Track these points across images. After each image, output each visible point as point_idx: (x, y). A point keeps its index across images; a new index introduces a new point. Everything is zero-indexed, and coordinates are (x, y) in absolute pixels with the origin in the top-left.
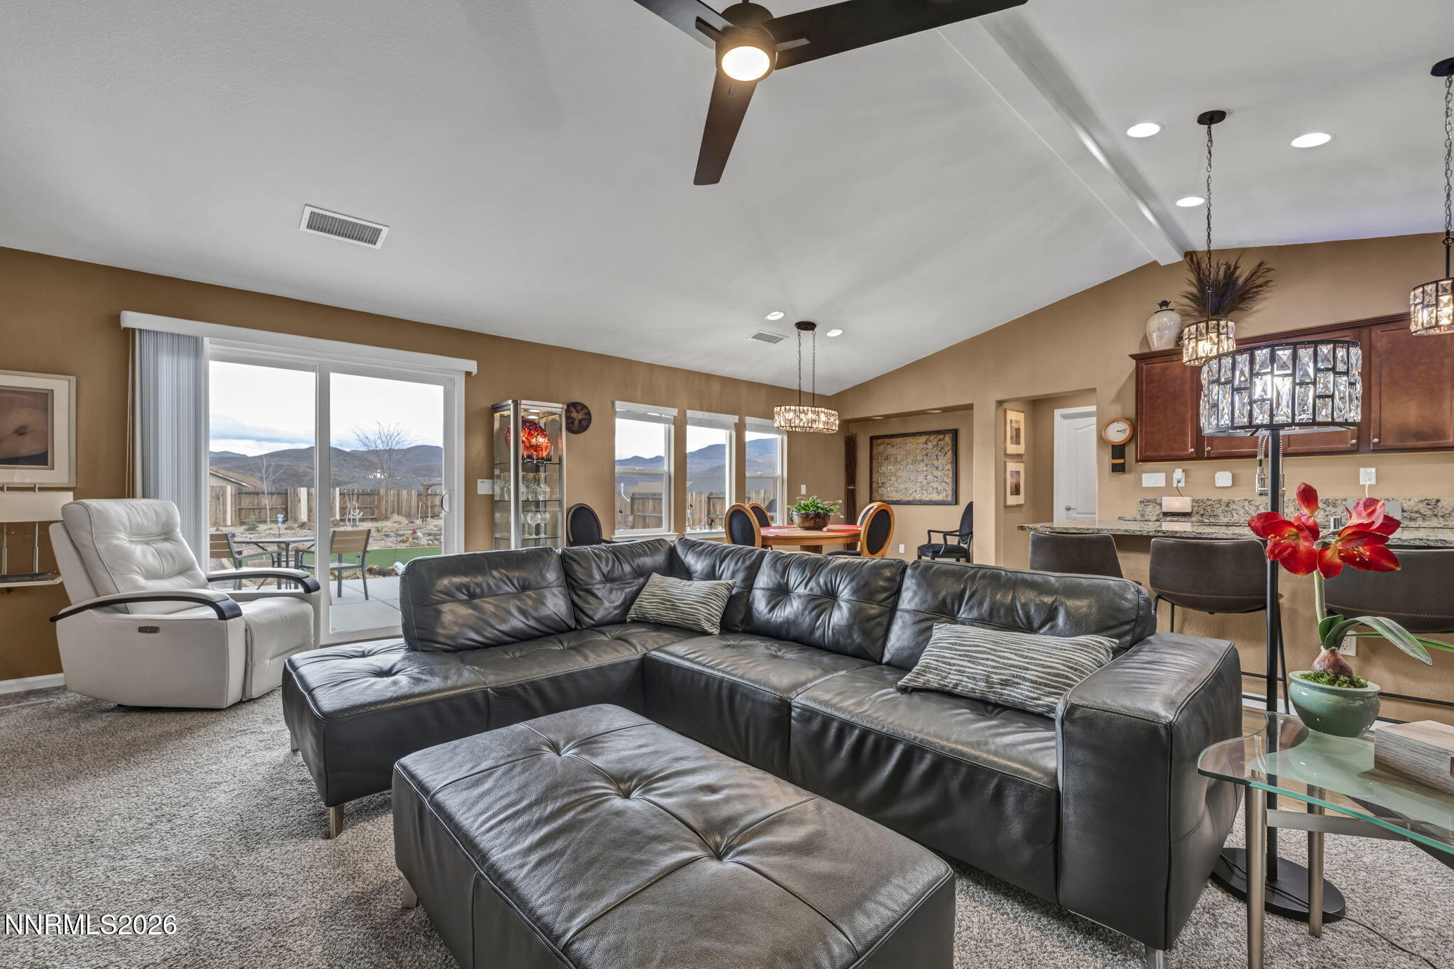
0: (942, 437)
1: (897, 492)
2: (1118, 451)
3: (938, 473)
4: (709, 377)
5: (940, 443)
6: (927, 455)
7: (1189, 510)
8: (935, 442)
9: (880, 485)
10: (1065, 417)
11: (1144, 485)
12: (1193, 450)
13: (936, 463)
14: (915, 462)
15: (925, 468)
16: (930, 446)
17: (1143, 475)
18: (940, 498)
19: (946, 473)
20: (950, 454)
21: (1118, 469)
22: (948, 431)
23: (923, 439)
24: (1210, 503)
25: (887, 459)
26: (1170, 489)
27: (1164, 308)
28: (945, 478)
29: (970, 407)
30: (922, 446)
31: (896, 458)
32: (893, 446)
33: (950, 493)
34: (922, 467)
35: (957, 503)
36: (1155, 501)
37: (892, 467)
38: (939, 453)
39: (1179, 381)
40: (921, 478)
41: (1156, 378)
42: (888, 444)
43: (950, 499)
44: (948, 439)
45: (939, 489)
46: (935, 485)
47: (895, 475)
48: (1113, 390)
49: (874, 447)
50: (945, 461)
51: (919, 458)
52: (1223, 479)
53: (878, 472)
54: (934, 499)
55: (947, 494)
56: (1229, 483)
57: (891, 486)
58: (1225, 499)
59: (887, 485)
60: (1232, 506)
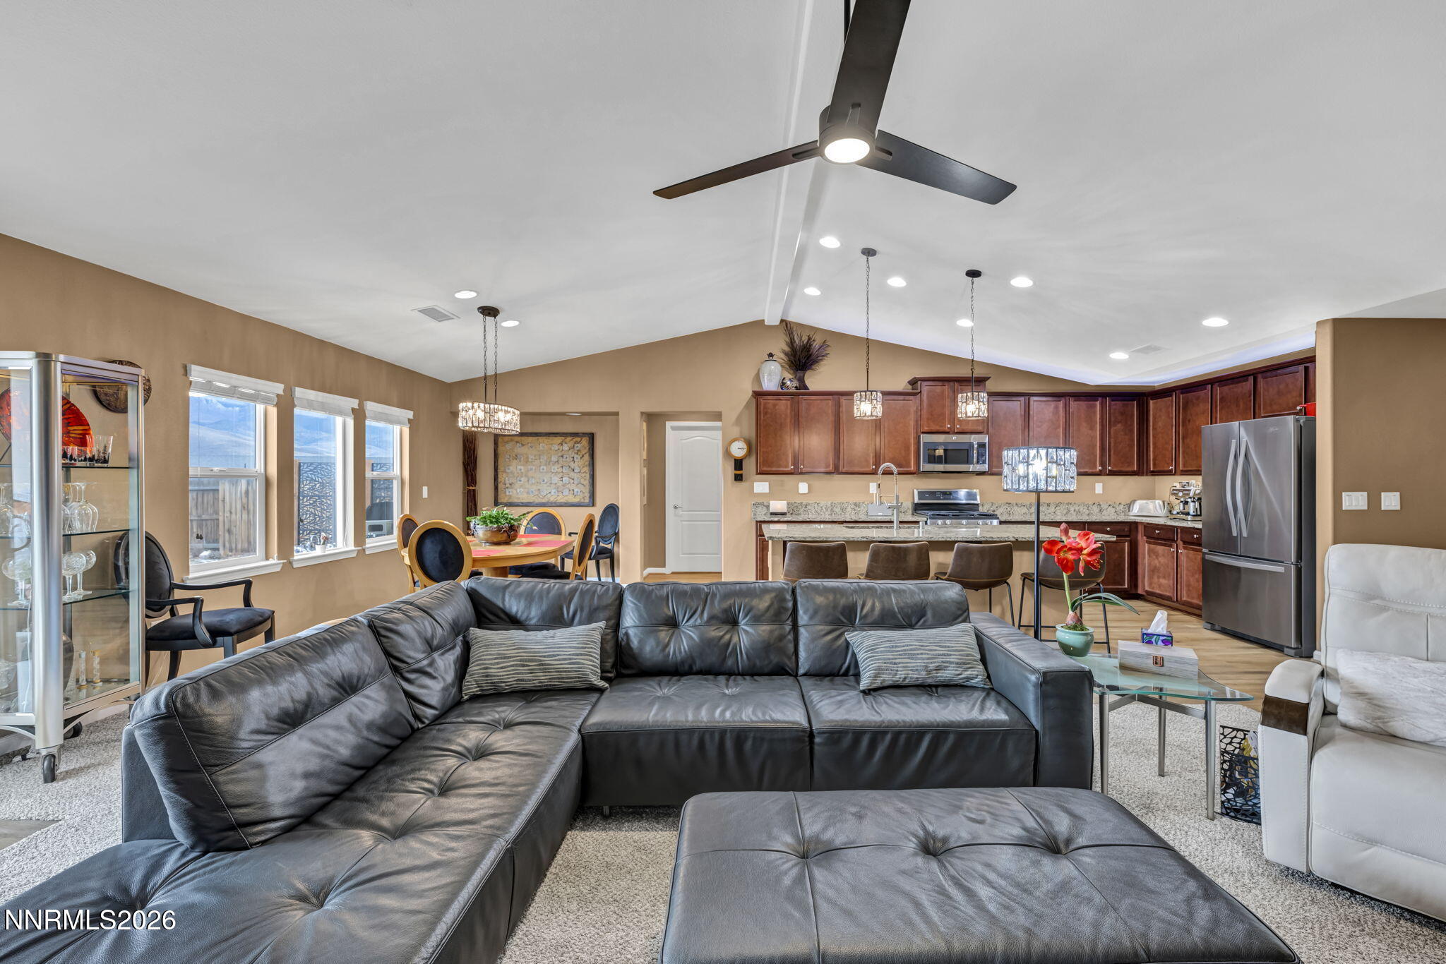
0: (578, 439)
1: (528, 493)
2: (739, 464)
3: (572, 475)
4: (322, 344)
5: (576, 445)
6: (562, 456)
7: (786, 511)
8: (571, 444)
9: (508, 485)
10: (673, 428)
11: (756, 491)
12: (792, 467)
13: (572, 464)
14: (548, 463)
15: (560, 470)
16: (566, 447)
17: (755, 484)
18: (576, 500)
19: (583, 475)
20: (587, 457)
21: (738, 478)
22: (584, 434)
23: (559, 440)
24: (796, 505)
25: (516, 457)
26: (772, 495)
27: (771, 358)
28: (582, 481)
29: (617, 414)
30: (556, 447)
31: (528, 458)
32: (523, 445)
33: (587, 495)
34: (556, 468)
35: (593, 505)
36: (762, 504)
37: (522, 467)
38: (576, 456)
39: (783, 416)
40: (556, 479)
41: (769, 411)
42: (517, 442)
43: (587, 501)
44: (585, 442)
45: (576, 490)
46: (573, 487)
47: (526, 476)
48: (734, 416)
49: (500, 444)
50: (581, 463)
51: (554, 458)
52: (803, 488)
53: (505, 471)
54: (570, 501)
55: (582, 494)
56: (806, 491)
57: (521, 486)
58: (804, 502)
59: (517, 485)
60: (809, 507)
